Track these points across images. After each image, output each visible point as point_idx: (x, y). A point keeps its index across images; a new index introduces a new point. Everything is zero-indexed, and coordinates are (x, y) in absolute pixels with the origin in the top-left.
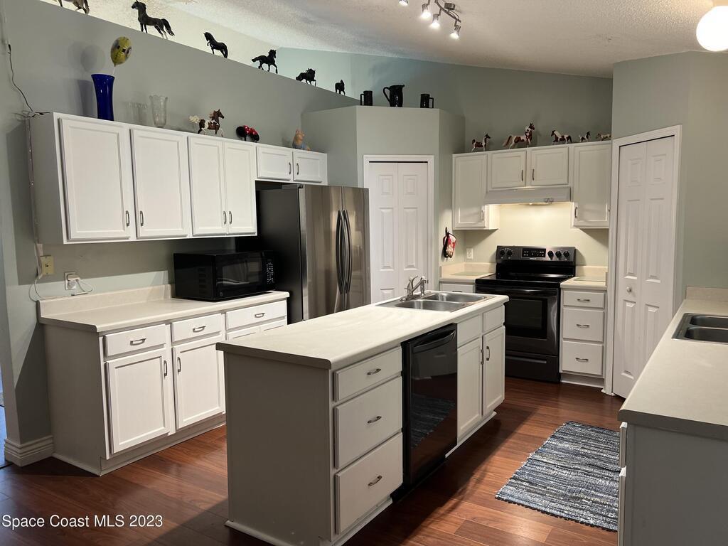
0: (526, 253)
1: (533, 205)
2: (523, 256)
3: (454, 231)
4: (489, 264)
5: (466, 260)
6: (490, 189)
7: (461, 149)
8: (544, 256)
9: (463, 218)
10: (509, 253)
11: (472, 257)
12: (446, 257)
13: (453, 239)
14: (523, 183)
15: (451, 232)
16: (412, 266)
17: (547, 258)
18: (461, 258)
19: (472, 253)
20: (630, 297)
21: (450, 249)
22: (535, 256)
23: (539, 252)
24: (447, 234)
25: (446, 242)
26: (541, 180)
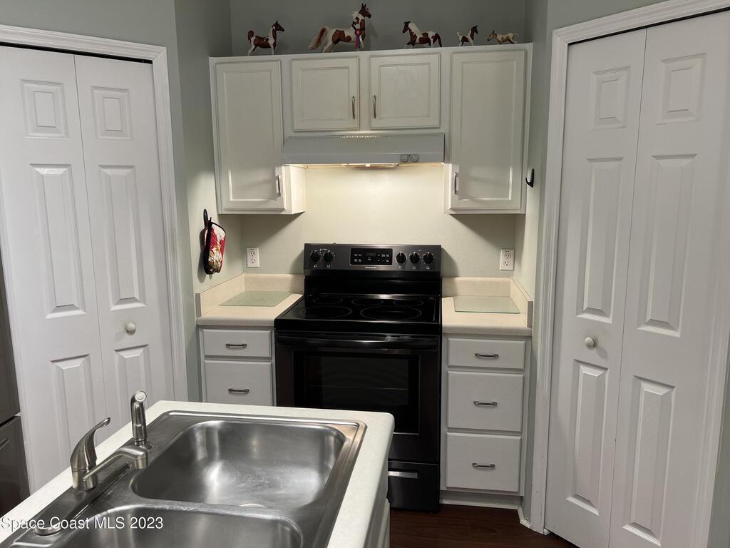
0: (358, 258)
1: (372, 168)
2: (353, 262)
3: (220, 216)
4: (290, 276)
5: (247, 269)
6: (289, 133)
7: (225, 49)
8: (390, 263)
9: (239, 190)
10: (328, 258)
11: (258, 264)
12: (208, 272)
13: (219, 233)
14: (355, 123)
15: (215, 219)
16: (133, 300)
17: (395, 266)
18: (238, 266)
19: (257, 257)
20: (592, 356)
21: (215, 256)
22: (374, 262)
23: (381, 255)
24: (208, 224)
25: (207, 241)
26: (389, 119)
